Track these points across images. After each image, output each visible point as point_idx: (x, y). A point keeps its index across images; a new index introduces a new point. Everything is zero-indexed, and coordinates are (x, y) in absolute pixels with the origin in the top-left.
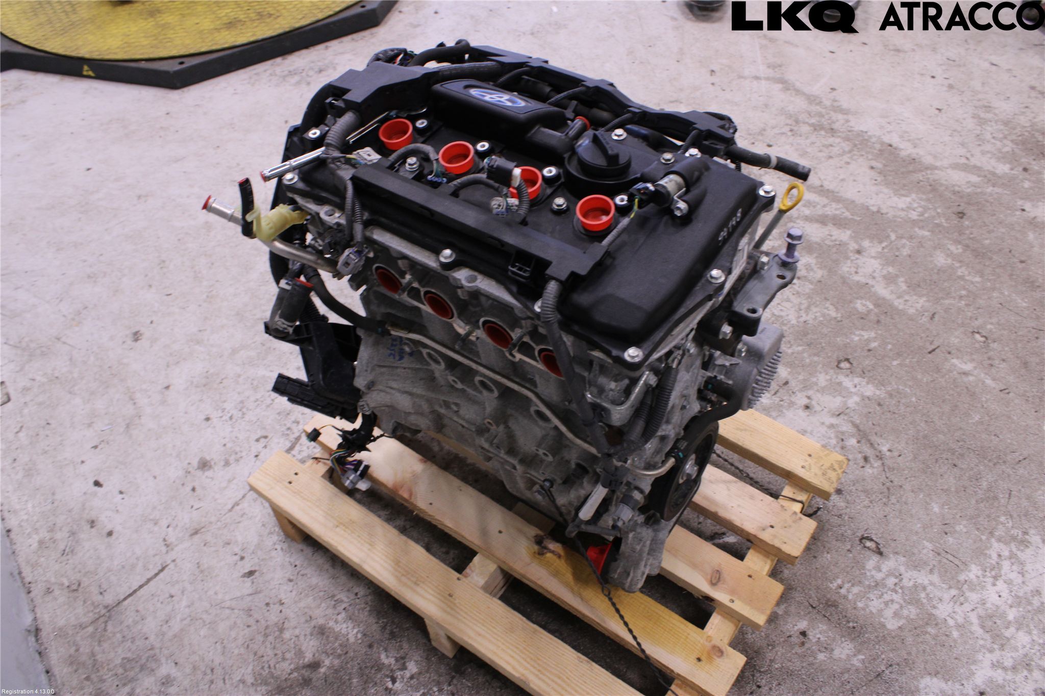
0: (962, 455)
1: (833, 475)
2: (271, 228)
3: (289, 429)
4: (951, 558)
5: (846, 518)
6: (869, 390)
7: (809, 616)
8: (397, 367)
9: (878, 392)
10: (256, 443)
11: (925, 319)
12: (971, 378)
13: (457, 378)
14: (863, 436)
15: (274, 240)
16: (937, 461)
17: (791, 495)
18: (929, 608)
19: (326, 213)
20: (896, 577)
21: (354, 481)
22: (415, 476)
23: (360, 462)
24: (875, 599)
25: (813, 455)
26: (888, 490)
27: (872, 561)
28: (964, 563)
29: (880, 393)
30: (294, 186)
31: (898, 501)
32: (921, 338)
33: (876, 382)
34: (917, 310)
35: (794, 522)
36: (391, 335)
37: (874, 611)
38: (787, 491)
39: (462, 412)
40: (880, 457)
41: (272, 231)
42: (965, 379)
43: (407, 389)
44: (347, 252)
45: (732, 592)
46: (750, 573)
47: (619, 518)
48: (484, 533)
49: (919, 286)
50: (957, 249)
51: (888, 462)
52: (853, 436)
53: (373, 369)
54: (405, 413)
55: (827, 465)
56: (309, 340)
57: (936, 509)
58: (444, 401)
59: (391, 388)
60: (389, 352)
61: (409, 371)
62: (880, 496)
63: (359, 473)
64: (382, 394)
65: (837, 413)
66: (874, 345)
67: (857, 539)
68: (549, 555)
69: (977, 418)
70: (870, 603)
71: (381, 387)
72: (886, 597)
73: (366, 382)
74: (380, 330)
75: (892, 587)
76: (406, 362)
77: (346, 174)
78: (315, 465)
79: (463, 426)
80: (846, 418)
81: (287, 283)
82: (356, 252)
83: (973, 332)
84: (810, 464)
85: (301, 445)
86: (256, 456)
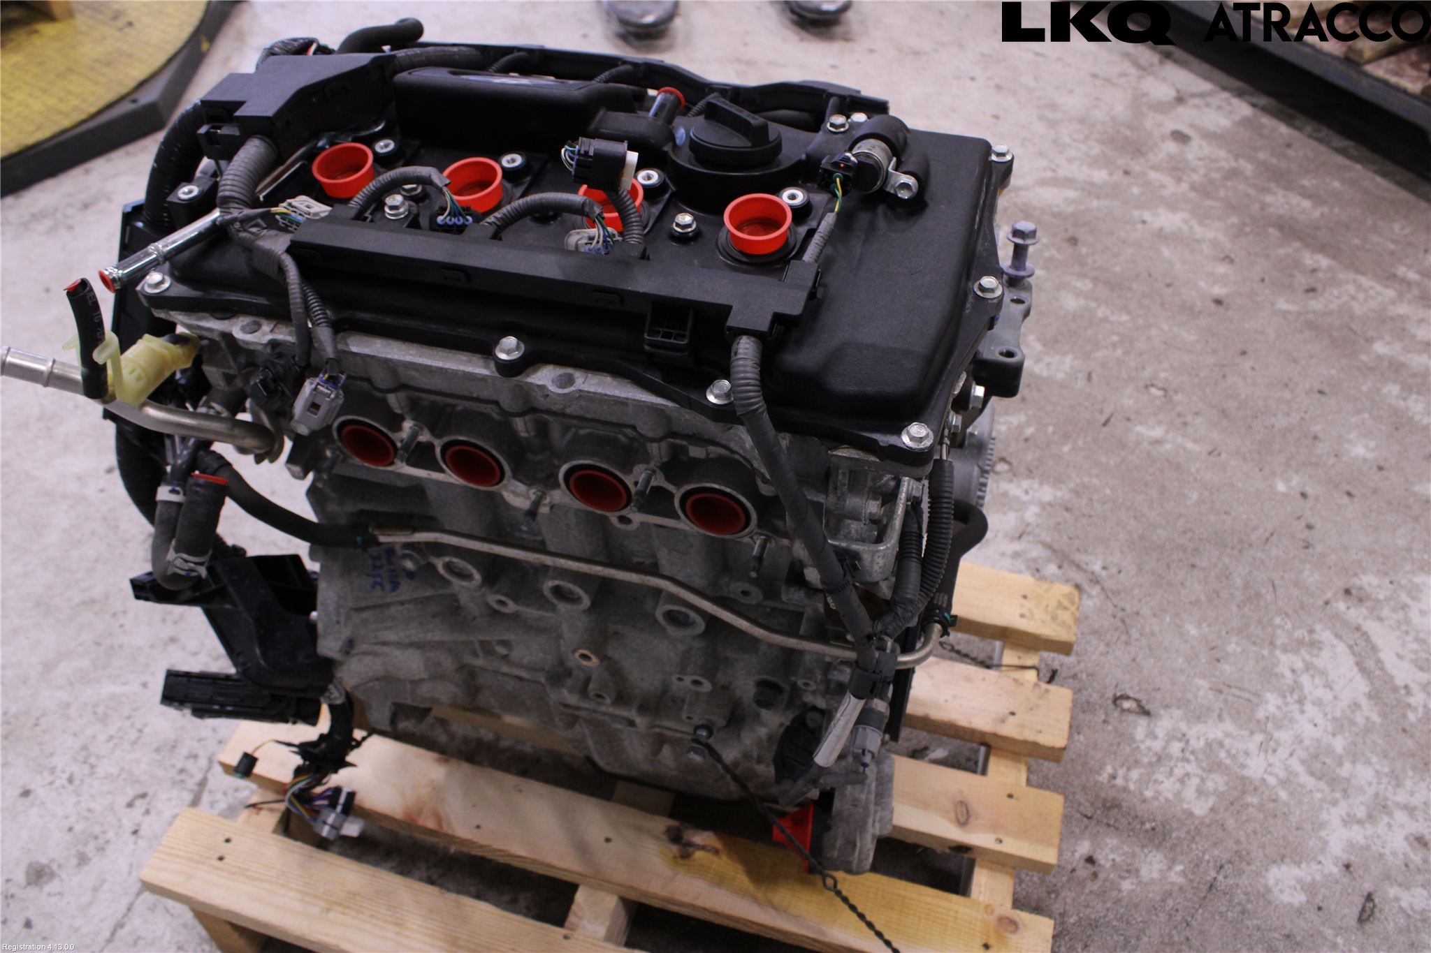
0: (1196, 550)
1: (1066, 616)
2: (139, 379)
3: (182, 771)
4: (1238, 692)
5: (1084, 677)
6: (1047, 493)
7: (1087, 832)
8: (388, 605)
9: (1059, 494)
10: (128, 810)
11: (1081, 383)
12: (1168, 446)
13: (505, 595)
14: (1063, 558)
15: (144, 405)
16: (1168, 566)
17: (1015, 661)
18: (1238, 770)
19: (243, 329)
20: (1180, 740)
21: (337, 825)
22: (437, 790)
23: (337, 790)
24: (1165, 780)
25: (1029, 595)
26: (1124, 622)
27: (1140, 727)
28: (1256, 694)
29: (1062, 494)
30: (167, 294)
31: (1142, 635)
32: (1086, 408)
33: (1052, 479)
34: (1067, 374)
35: (1041, 697)
36: (379, 544)
37: (1170, 796)
38: (1010, 657)
39: (516, 655)
40: (1095, 580)
41: (142, 384)
42: (1161, 449)
43: (414, 639)
44: (308, 387)
45: (994, 827)
46: (1009, 791)
47: (864, 751)
48: (582, 848)
49: (1057, 341)
50: (1085, 285)
51: (1109, 584)
52: (1049, 561)
53: (348, 618)
54: (413, 682)
55: (1053, 604)
56: (222, 594)
57: (1193, 631)
58: (482, 643)
59: (384, 644)
60: (371, 580)
61: (411, 607)
62: (1116, 634)
63: (339, 808)
64: (368, 660)
65: (1017, 535)
66: (1029, 431)
67: (1110, 702)
68: (699, 854)
69: (1194, 496)
70: (1161, 788)
71: (365, 647)
72: (1178, 772)
73: (340, 643)
74: (359, 539)
75: (1180, 755)
76: (406, 591)
77: (277, 244)
78: (254, 817)
79: (521, 679)
80: (1031, 538)
81: (173, 491)
82: (327, 381)
83: (1147, 387)
84: (1030, 610)
85: (210, 792)
86: (135, 832)
